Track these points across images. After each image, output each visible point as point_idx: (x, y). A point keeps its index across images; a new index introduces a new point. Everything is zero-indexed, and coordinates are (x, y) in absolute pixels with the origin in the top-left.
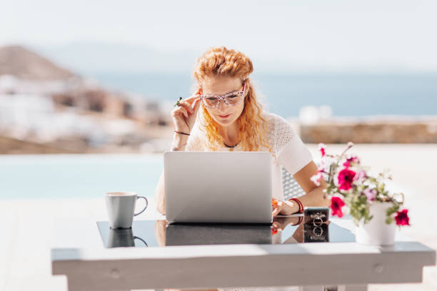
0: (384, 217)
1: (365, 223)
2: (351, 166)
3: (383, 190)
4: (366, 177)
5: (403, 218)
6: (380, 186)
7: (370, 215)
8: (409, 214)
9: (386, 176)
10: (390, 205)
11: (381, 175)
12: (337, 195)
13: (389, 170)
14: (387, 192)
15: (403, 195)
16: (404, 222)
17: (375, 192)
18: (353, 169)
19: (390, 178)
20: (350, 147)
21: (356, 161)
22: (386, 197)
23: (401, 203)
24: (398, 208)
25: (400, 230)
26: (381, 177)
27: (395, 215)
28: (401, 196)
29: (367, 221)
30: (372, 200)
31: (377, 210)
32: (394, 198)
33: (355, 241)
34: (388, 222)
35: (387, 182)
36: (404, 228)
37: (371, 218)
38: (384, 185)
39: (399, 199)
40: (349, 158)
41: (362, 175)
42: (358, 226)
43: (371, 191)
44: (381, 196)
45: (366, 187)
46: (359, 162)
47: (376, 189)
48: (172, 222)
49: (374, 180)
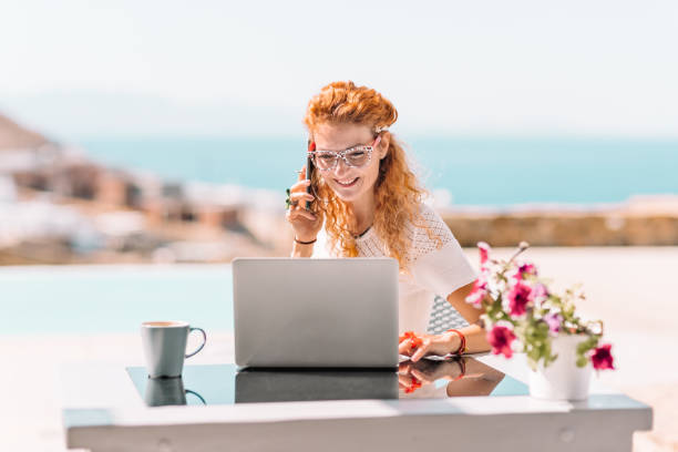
0: (575, 358)
1: (545, 365)
2: (524, 279)
3: (571, 315)
4: (547, 295)
5: (603, 358)
6: (567, 309)
7: (553, 354)
8: (614, 353)
9: (577, 293)
10: (584, 339)
11: (568, 292)
12: (503, 324)
13: (581, 285)
14: (578, 319)
15: (602, 324)
16: (605, 363)
17: (560, 318)
18: (528, 283)
19: (582, 297)
20: (524, 249)
21: (532, 271)
22: (576, 327)
23: (600, 335)
24: (596, 342)
25: (598, 376)
26: (569, 296)
27: (592, 353)
28: (599, 325)
29: (549, 363)
30: (557, 330)
31: (562, 346)
32: (589, 328)
33: (528, 394)
34: (580, 364)
35: (577, 302)
36: (605, 373)
37: (554, 358)
38: (574, 308)
39: (596, 330)
40: (522, 265)
41: (541, 292)
42: (535, 370)
43: (555, 316)
44: (569, 325)
45: (546, 311)
46: (536, 273)
47: (562, 313)
48: (245, 366)
49: (558, 300)
